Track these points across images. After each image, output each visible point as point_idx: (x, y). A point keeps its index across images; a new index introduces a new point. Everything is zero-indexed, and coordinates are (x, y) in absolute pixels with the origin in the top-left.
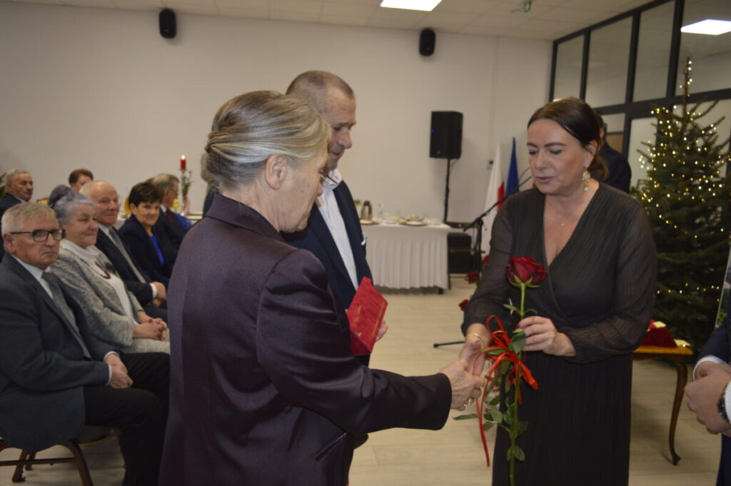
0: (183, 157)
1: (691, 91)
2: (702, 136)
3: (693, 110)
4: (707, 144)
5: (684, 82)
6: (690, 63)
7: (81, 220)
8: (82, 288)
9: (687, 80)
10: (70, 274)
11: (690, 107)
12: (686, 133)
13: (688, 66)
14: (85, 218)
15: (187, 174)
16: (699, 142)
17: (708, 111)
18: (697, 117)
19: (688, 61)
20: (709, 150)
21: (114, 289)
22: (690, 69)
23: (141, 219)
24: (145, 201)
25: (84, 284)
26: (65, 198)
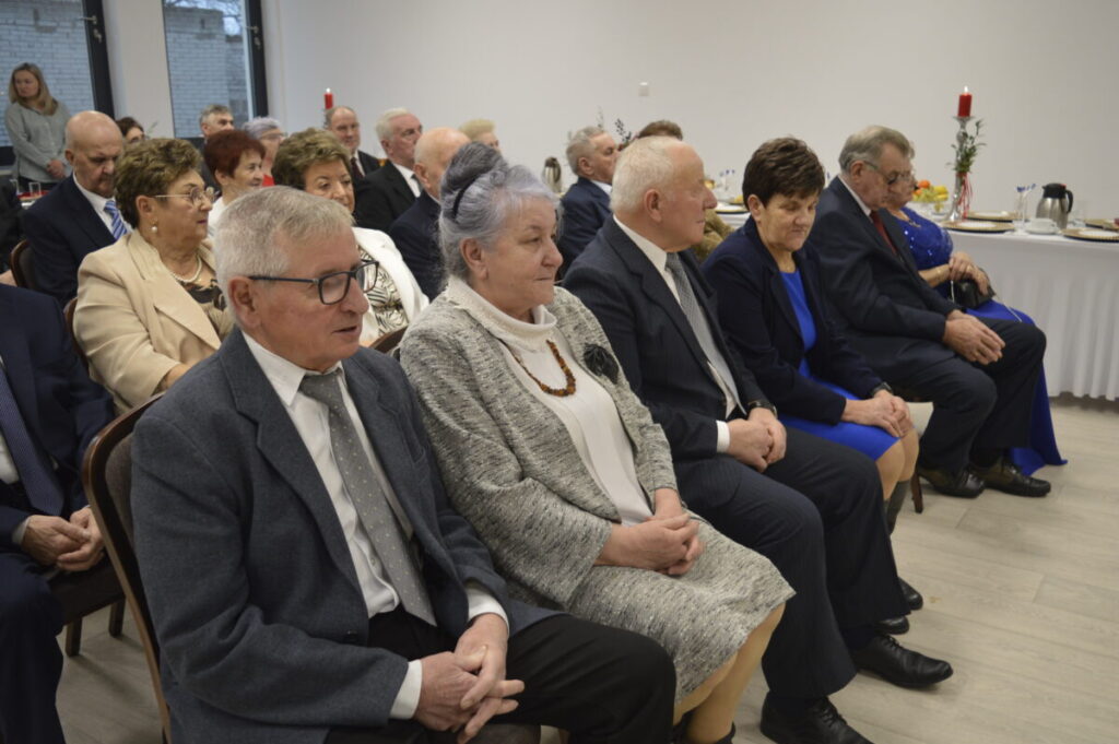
0: (966, 91)
7: (525, 242)
8: (468, 426)
10: (443, 385)
14: (534, 236)
15: (970, 128)
21: (563, 429)
23: (767, 235)
24: (788, 193)
25: (476, 413)
26: (486, 178)
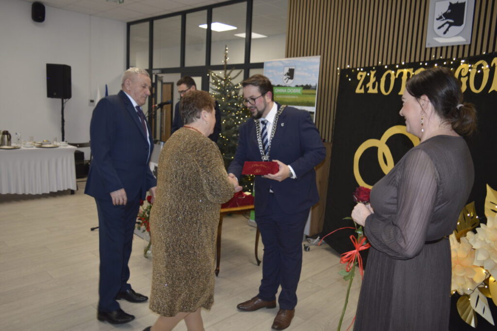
1: (229, 63)
2: (234, 89)
3: (229, 75)
4: (236, 94)
5: (224, 59)
6: (227, 48)
9: (226, 58)
11: (228, 72)
12: (226, 88)
13: (226, 50)
16: (233, 93)
17: (237, 76)
18: (230, 79)
19: (226, 47)
20: (238, 97)
22: (227, 52)
